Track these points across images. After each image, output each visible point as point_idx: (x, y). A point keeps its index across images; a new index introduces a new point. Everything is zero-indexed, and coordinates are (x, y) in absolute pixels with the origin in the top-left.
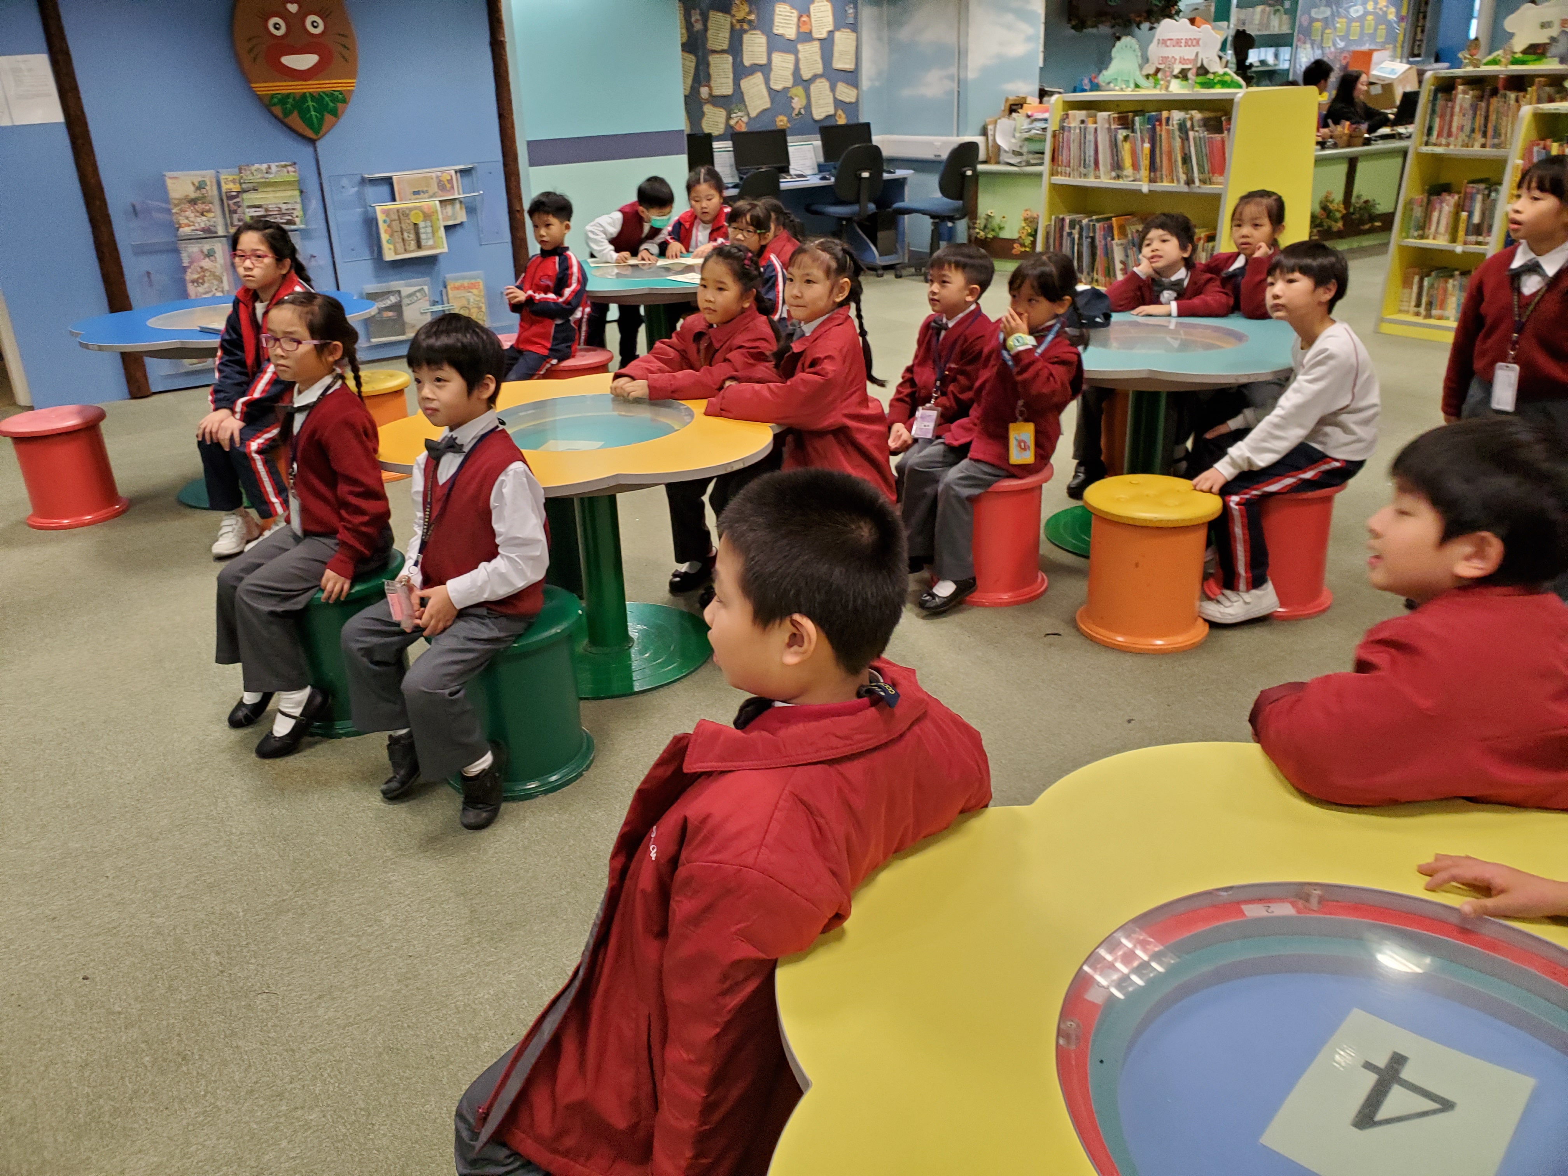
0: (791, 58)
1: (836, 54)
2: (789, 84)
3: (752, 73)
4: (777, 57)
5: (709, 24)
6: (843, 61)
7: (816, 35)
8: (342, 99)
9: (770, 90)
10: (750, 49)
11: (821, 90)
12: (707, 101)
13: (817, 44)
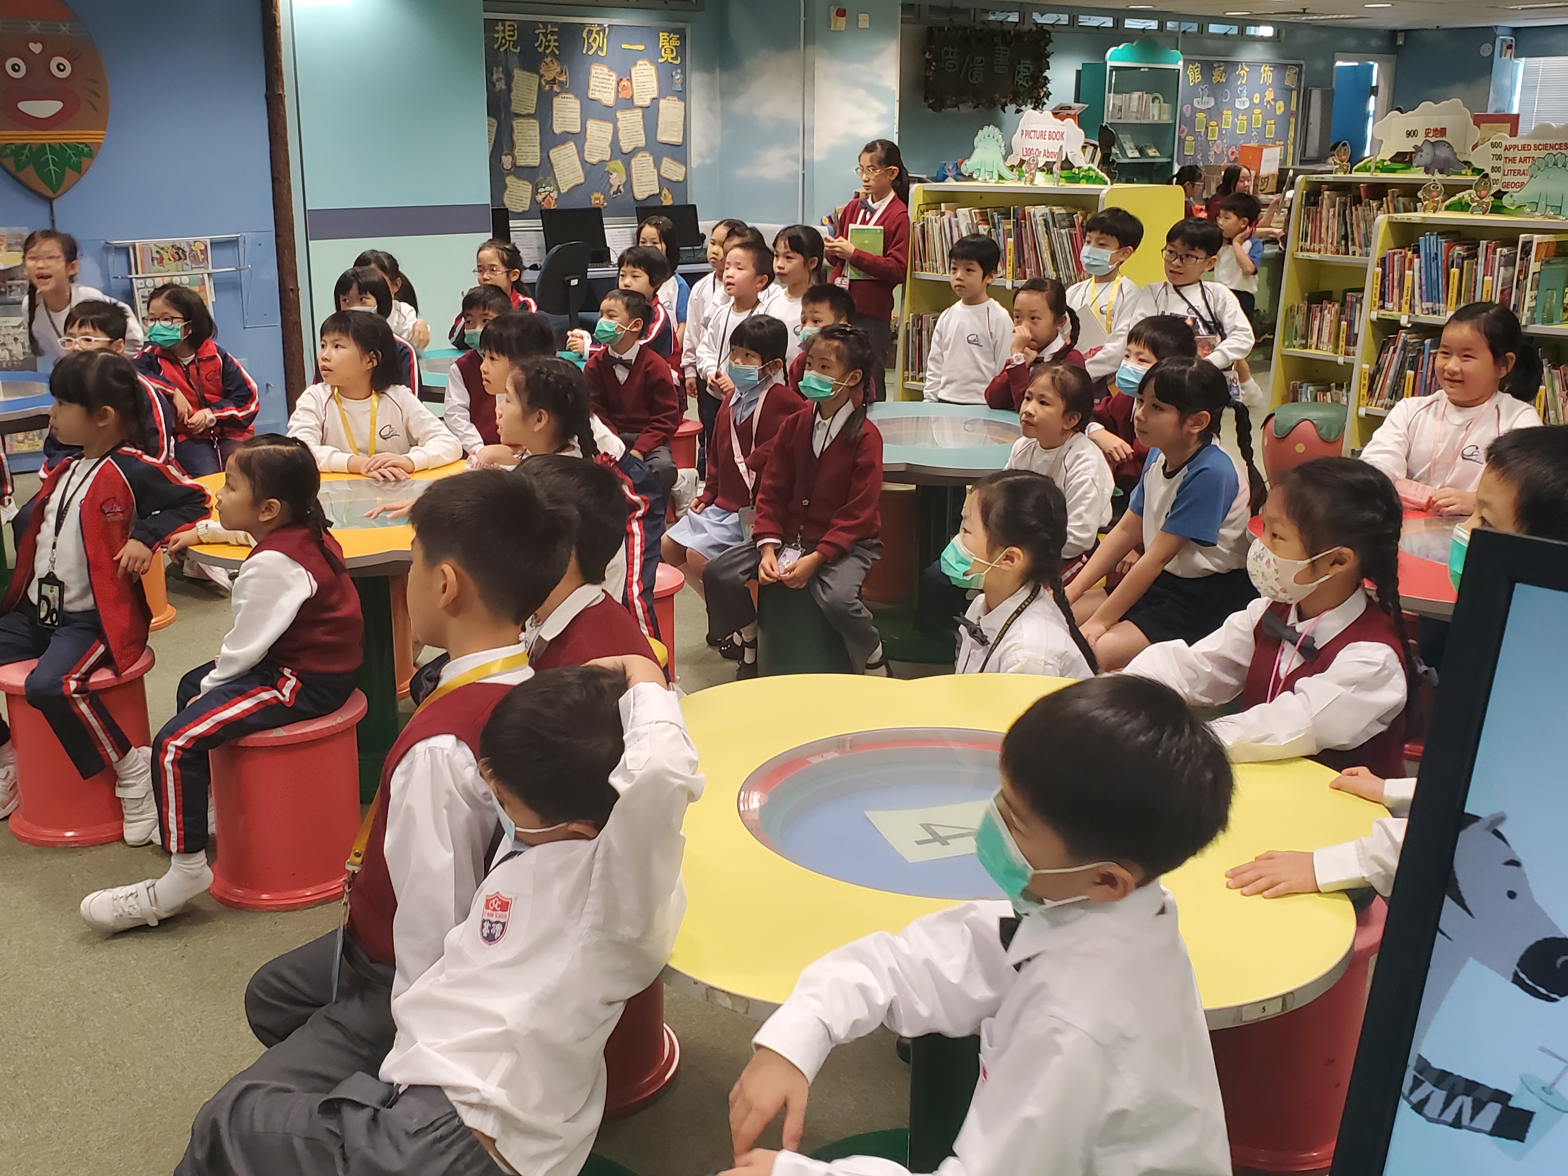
0: (610, 127)
1: (661, 126)
2: (607, 157)
3: (563, 143)
4: (592, 126)
5: (513, 85)
6: (669, 134)
7: (638, 102)
8: (87, 153)
9: (583, 162)
10: (561, 114)
11: (643, 165)
12: (509, 172)
13: (639, 112)
